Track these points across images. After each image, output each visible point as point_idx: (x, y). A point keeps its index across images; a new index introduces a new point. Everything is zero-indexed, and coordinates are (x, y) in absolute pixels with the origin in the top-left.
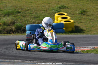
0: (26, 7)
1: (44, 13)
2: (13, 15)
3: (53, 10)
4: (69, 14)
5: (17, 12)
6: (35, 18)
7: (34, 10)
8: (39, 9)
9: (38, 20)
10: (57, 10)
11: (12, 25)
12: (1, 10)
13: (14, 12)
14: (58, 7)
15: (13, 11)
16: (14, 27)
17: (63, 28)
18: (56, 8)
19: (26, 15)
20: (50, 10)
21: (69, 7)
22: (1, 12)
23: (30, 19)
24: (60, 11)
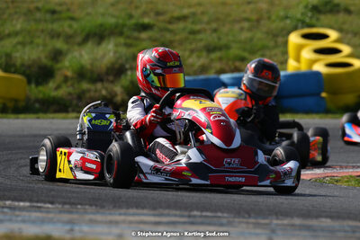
0: (174, 4)
1: (250, 30)
2: (122, 40)
3: (287, 17)
4: (350, 36)
5: (136, 25)
6: (210, 49)
7: (205, 18)
8: (228, 15)
9: (220, 59)
10: (302, 18)
11: (111, 78)
12: (72, 19)
13: (124, 25)
14: (306, 7)
15: (121, 21)
16: (122, 87)
17: (319, 94)
18: (301, 9)
19: (172, 39)
20: (273, 17)
21: (352, 8)
22: (70, 26)
23: (189, 57)
24: (314, 21)
